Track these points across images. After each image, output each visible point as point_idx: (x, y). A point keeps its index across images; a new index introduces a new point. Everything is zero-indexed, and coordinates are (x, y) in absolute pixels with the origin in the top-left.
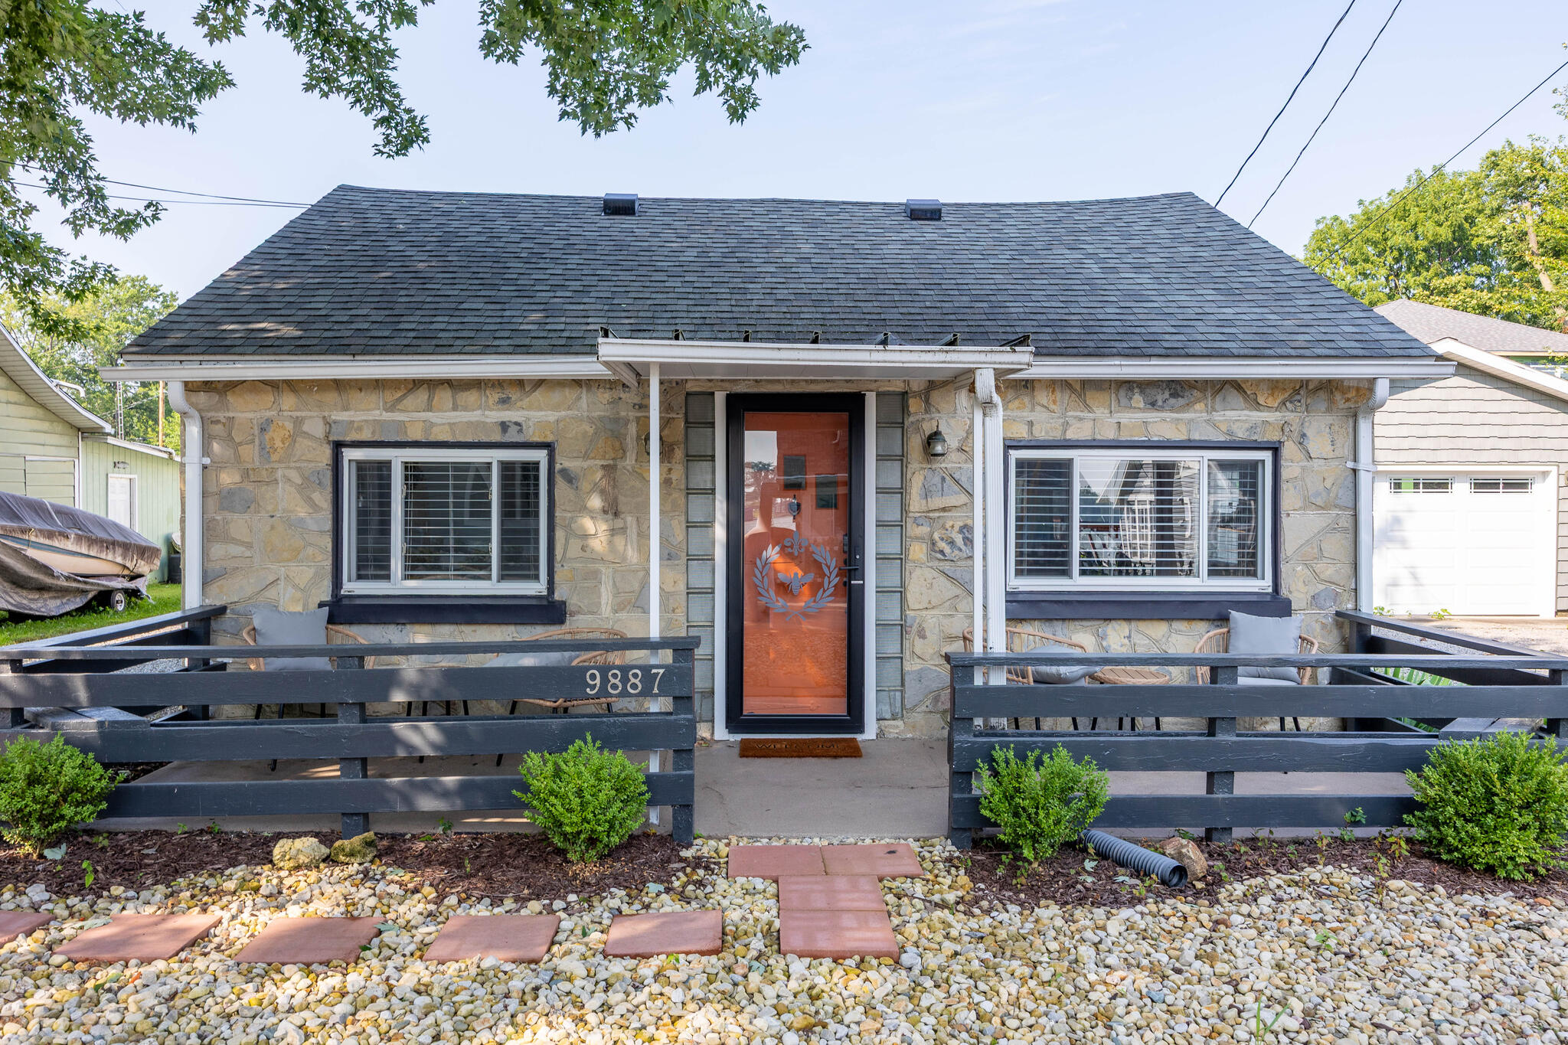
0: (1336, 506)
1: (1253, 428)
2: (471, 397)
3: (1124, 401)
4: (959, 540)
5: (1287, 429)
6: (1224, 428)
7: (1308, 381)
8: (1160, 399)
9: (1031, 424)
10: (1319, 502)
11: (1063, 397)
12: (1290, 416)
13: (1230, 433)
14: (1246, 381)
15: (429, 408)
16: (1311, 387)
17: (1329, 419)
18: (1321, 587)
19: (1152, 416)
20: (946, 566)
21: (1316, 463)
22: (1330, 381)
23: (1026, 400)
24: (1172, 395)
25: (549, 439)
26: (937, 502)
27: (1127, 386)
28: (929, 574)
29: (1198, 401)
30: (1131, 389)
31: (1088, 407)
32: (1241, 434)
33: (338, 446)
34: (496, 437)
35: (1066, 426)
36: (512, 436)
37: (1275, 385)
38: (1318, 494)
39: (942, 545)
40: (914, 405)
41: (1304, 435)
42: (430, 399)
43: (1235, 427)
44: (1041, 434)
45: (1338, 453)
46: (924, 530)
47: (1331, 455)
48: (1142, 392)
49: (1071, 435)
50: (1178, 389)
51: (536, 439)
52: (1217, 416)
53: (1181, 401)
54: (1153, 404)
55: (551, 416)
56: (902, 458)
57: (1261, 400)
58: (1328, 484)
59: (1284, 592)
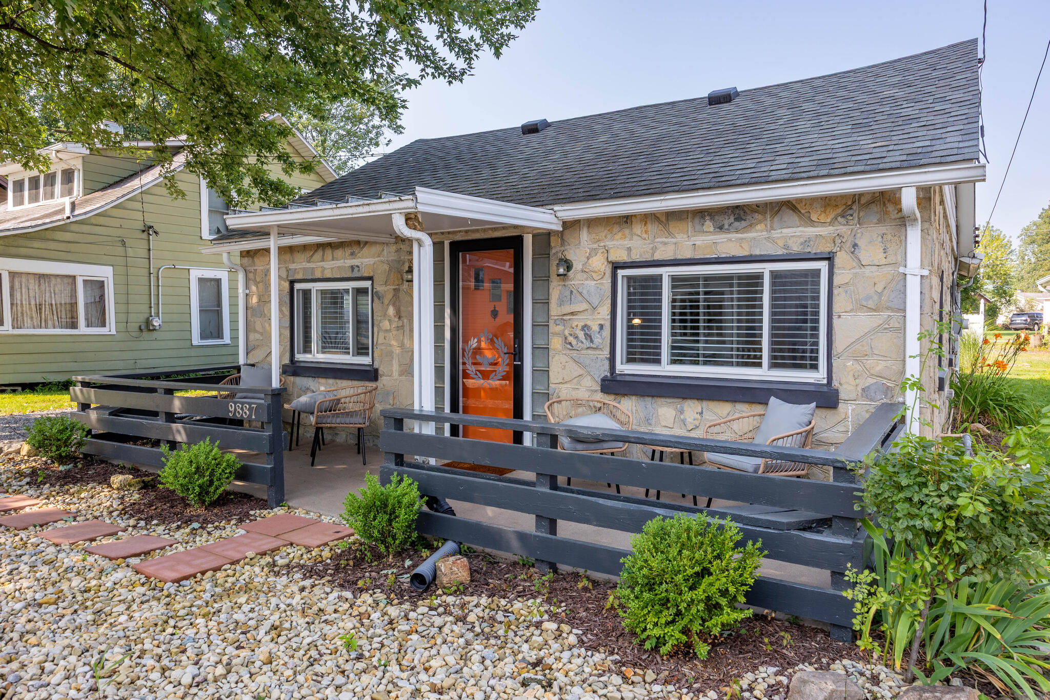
0: (888, 308)
1: (807, 242)
2: (339, 253)
3: (698, 227)
4: (581, 335)
5: (838, 241)
6: (781, 243)
7: (861, 195)
8: (726, 223)
9: (629, 249)
10: (871, 304)
11: (653, 228)
12: (844, 230)
13: (786, 247)
14: (800, 200)
15: (323, 260)
16: (863, 201)
17: (882, 229)
18: (871, 381)
19: (721, 237)
20: (574, 353)
21: (867, 271)
22: (882, 193)
23: (627, 231)
24: (736, 220)
25: (371, 275)
26: (567, 309)
27: (701, 214)
28: (564, 359)
29: (760, 222)
30: (703, 217)
31: (670, 234)
32: (796, 248)
33: (292, 283)
34: (349, 275)
35: (654, 249)
36: (356, 274)
37: (827, 202)
38: (868, 298)
39: (571, 339)
40: (554, 241)
41: (855, 245)
42: (323, 255)
43: (790, 243)
44: (636, 257)
45: (889, 260)
46: (559, 328)
47: (883, 262)
48: (712, 219)
49: (658, 256)
50: (740, 212)
51: (366, 275)
52: (776, 234)
53: (744, 224)
54: (721, 228)
55: (371, 261)
56: (547, 279)
57: (814, 217)
58: (879, 288)
59: (835, 384)
